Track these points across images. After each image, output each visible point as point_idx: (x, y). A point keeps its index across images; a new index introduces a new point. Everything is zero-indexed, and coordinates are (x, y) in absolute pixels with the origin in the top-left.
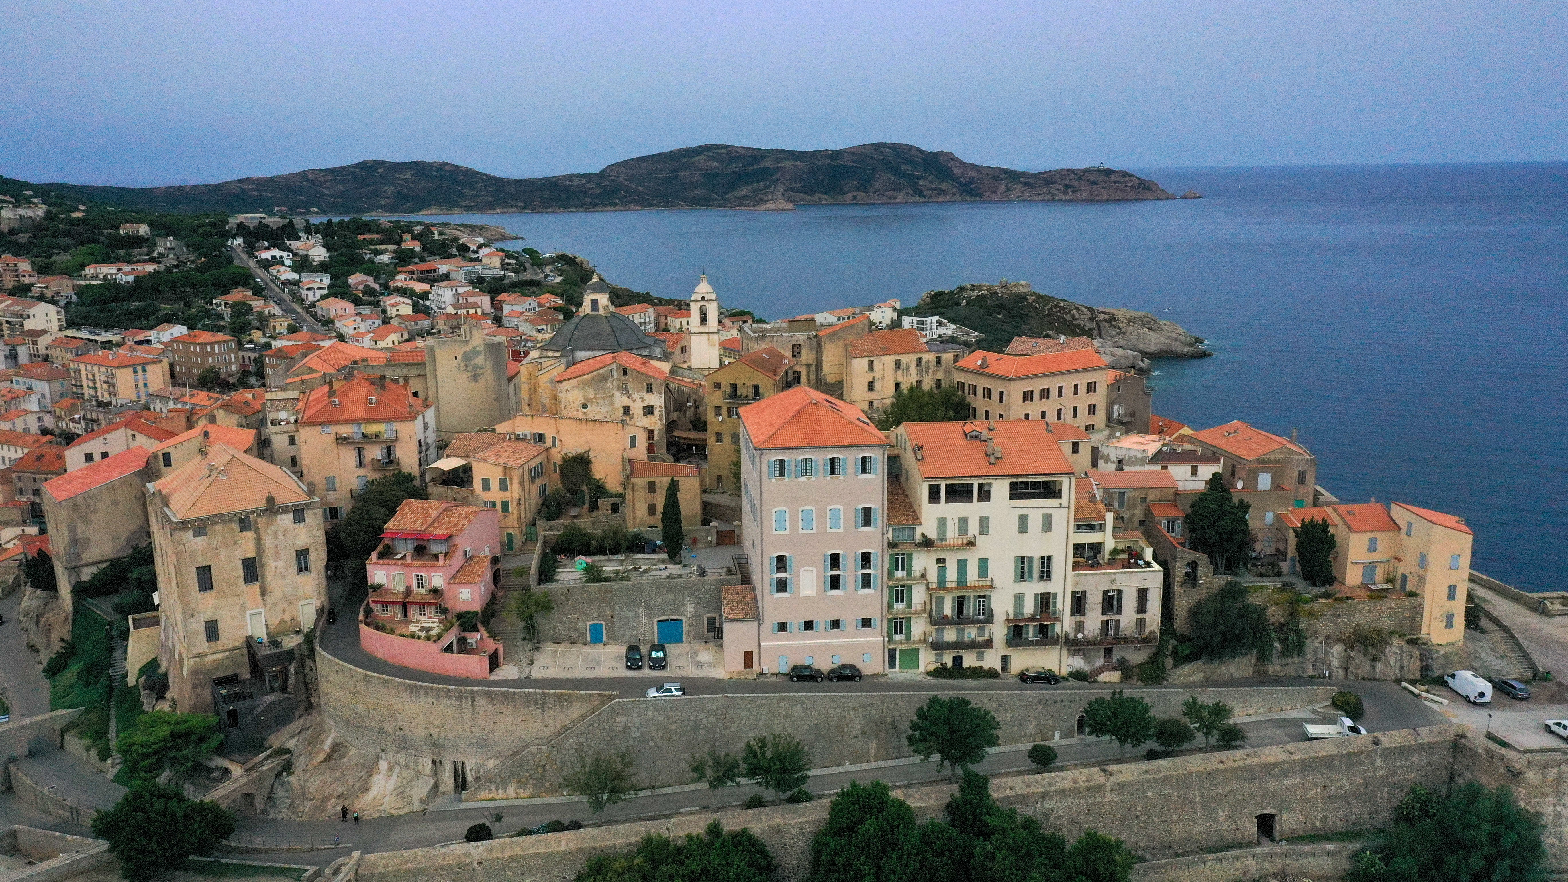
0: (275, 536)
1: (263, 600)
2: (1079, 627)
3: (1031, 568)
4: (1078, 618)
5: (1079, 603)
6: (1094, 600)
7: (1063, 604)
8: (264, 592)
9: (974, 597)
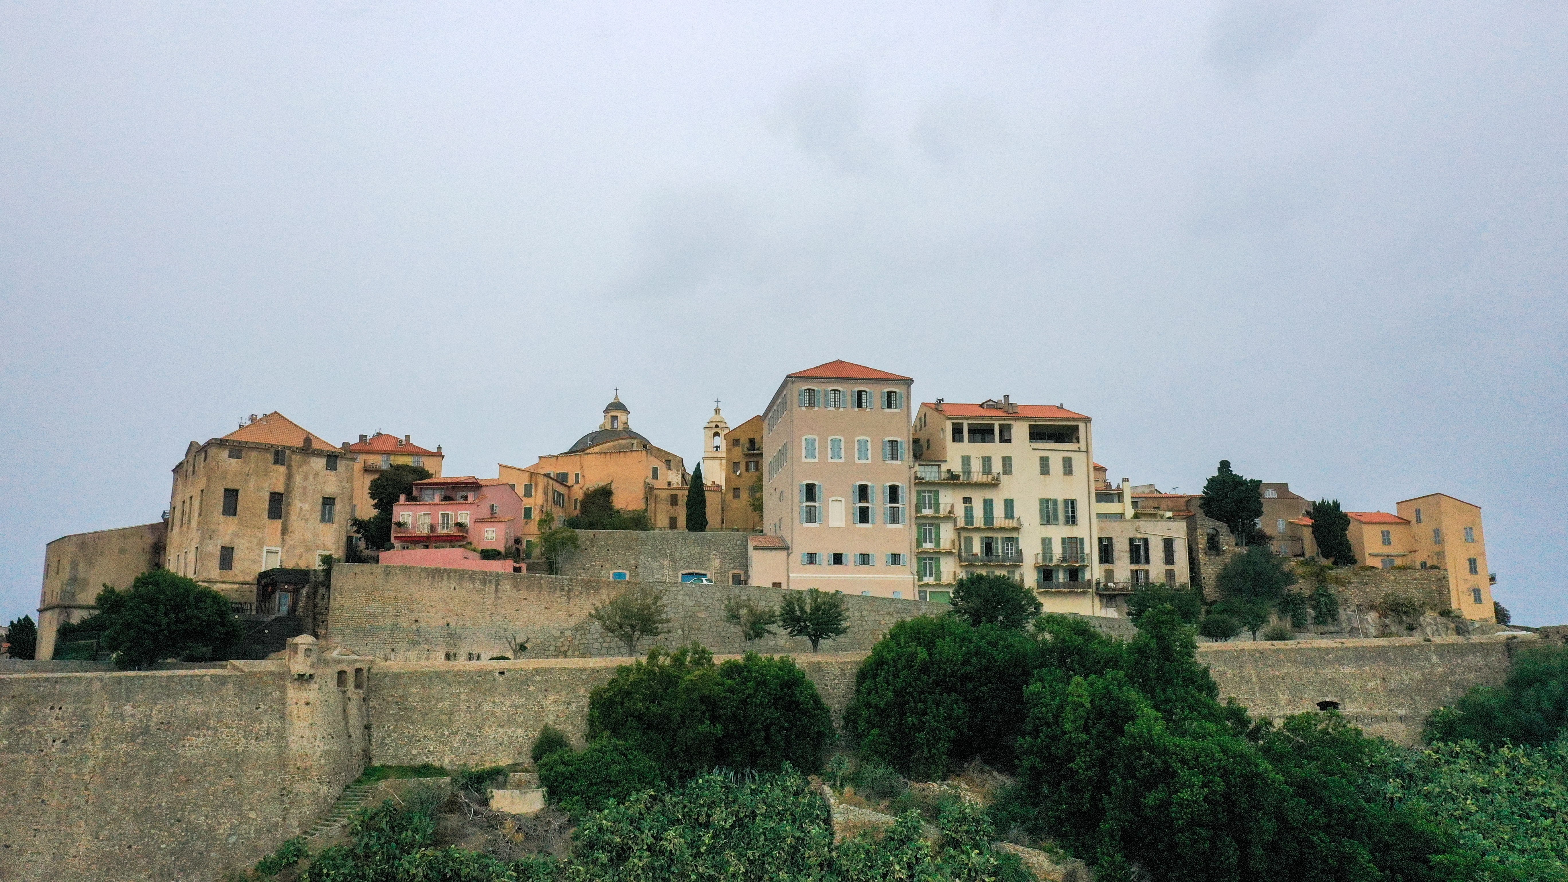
0: (306, 478)
1: (283, 538)
2: (1109, 575)
3: (1055, 510)
4: (1107, 566)
5: (1106, 552)
6: (1121, 548)
7: (1092, 550)
8: (284, 531)
9: (1002, 538)
